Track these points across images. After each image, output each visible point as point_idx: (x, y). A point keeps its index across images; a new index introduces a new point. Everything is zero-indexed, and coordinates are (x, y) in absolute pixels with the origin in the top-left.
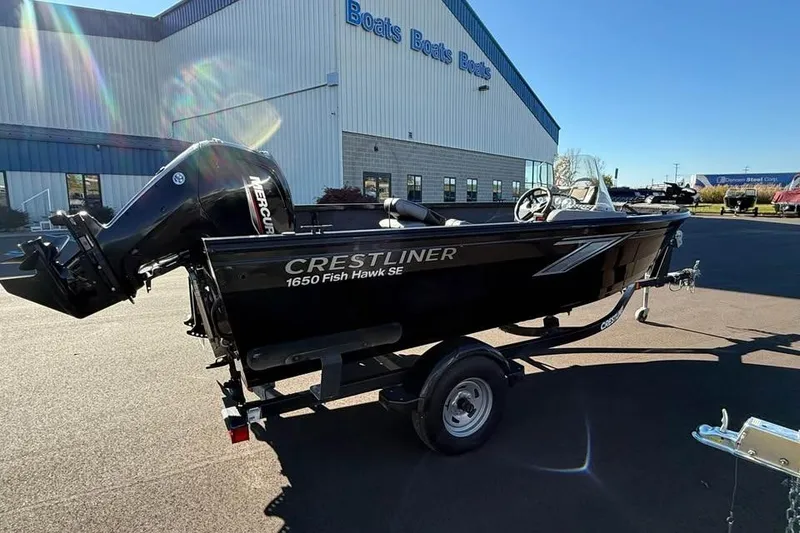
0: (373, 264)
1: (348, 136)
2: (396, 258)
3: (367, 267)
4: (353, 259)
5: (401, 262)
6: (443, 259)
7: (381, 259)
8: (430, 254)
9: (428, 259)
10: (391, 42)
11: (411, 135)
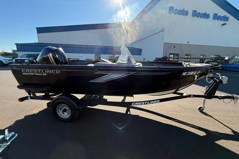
0: (39, 72)
1: (165, 44)
2: (44, 71)
3: (38, 73)
4: (34, 70)
5: (46, 72)
6: (56, 73)
7: (41, 71)
8: (52, 71)
9: (52, 73)
10: (184, 16)
11: (188, 42)
